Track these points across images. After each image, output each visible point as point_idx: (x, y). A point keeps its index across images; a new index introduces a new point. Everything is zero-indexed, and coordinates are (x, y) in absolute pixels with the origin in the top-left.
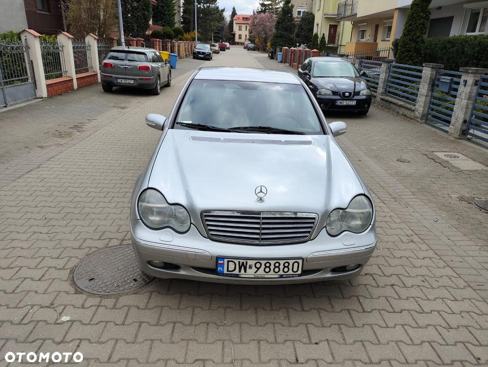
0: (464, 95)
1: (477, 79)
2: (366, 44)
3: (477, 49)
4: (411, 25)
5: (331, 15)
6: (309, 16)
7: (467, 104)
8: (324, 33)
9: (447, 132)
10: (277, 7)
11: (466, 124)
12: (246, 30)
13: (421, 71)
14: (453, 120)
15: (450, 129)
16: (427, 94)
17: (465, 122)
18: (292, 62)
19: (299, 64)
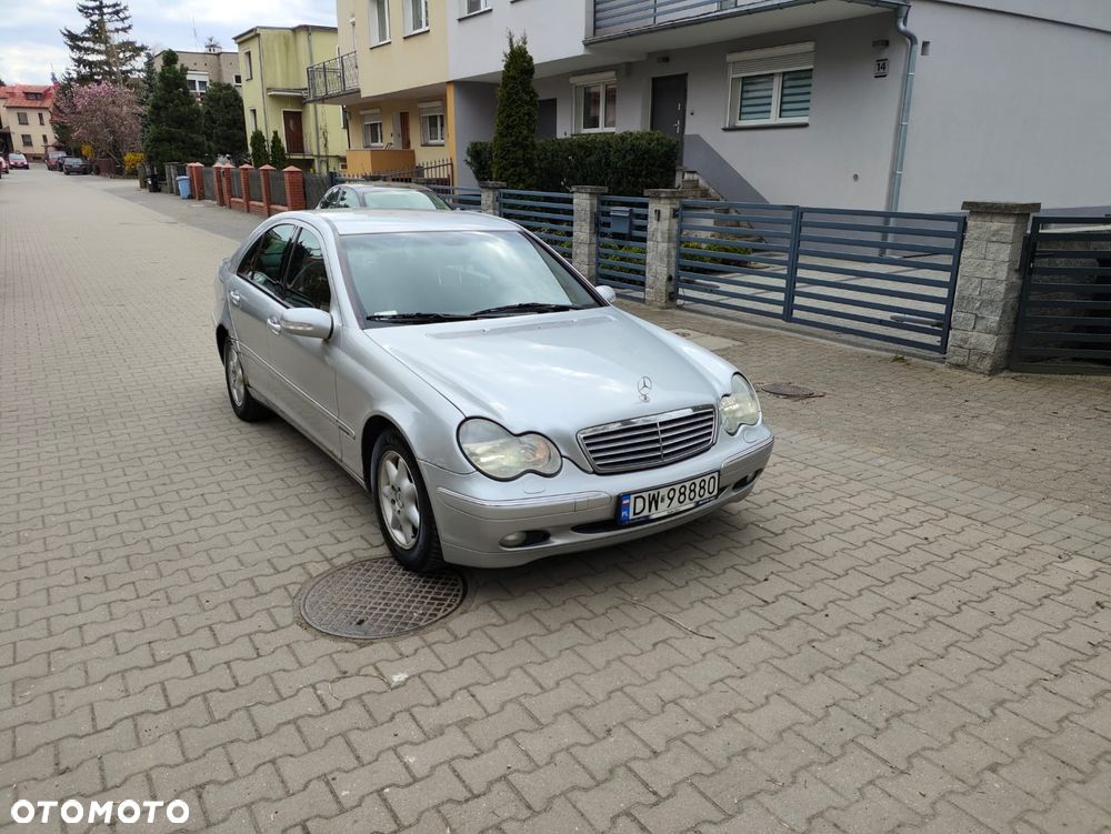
0: (659, 235)
1: (674, 206)
2: (387, 152)
3: (629, 158)
4: (509, 116)
5: (283, 91)
6: (224, 92)
7: (669, 249)
8: (277, 129)
9: (643, 301)
10: (124, 68)
11: (673, 282)
12: (42, 124)
13: (570, 201)
14: (649, 279)
15: (649, 294)
16: (591, 240)
17: (670, 278)
18: (226, 196)
19: (249, 199)
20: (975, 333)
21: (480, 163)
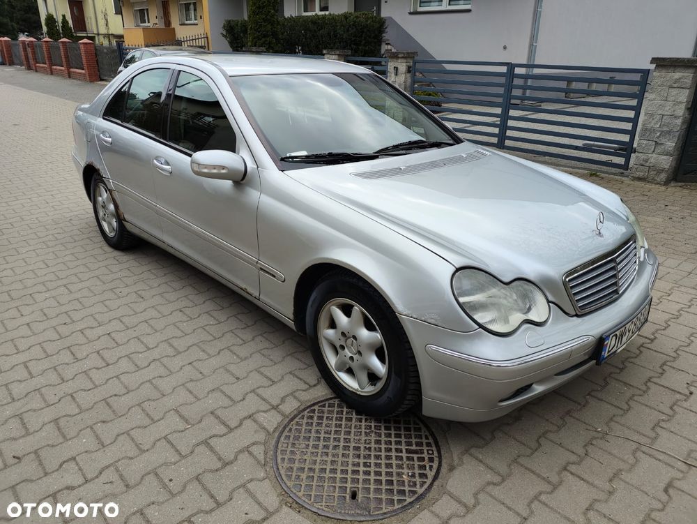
1: (408, 64)
2: (155, 29)
8: (64, 13)
18: (32, 62)
19: (51, 64)
20: (654, 155)
21: (233, 35)
